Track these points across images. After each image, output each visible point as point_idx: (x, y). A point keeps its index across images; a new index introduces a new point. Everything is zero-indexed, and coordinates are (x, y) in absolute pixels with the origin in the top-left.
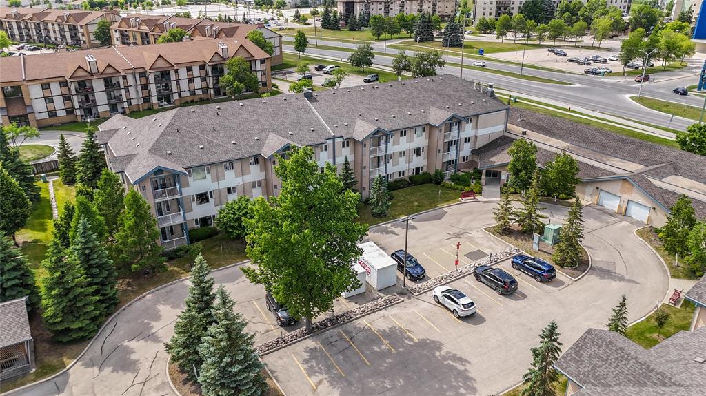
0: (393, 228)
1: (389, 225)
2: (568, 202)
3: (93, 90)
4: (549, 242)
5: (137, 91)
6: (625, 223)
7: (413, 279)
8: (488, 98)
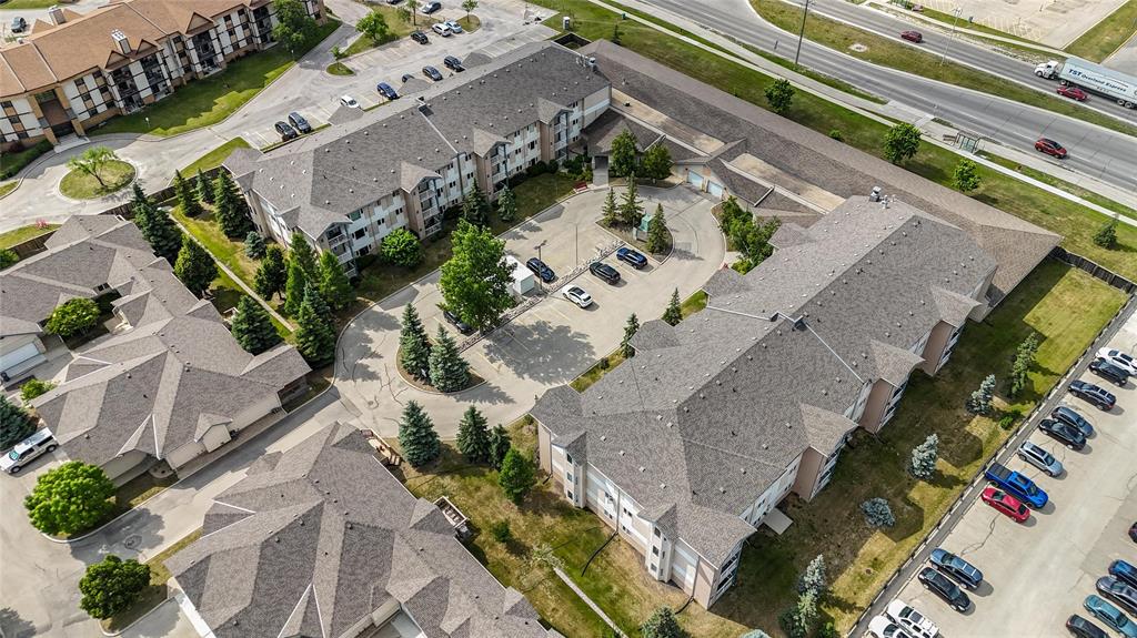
0: (522, 233)
1: (518, 229)
2: (665, 183)
3: (130, 74)
4: (645, 231)
5: (176, 63)
6: (706, 201)
7: (547, 281)
8: (592, 74)
